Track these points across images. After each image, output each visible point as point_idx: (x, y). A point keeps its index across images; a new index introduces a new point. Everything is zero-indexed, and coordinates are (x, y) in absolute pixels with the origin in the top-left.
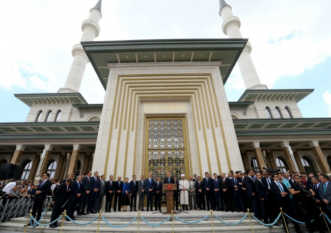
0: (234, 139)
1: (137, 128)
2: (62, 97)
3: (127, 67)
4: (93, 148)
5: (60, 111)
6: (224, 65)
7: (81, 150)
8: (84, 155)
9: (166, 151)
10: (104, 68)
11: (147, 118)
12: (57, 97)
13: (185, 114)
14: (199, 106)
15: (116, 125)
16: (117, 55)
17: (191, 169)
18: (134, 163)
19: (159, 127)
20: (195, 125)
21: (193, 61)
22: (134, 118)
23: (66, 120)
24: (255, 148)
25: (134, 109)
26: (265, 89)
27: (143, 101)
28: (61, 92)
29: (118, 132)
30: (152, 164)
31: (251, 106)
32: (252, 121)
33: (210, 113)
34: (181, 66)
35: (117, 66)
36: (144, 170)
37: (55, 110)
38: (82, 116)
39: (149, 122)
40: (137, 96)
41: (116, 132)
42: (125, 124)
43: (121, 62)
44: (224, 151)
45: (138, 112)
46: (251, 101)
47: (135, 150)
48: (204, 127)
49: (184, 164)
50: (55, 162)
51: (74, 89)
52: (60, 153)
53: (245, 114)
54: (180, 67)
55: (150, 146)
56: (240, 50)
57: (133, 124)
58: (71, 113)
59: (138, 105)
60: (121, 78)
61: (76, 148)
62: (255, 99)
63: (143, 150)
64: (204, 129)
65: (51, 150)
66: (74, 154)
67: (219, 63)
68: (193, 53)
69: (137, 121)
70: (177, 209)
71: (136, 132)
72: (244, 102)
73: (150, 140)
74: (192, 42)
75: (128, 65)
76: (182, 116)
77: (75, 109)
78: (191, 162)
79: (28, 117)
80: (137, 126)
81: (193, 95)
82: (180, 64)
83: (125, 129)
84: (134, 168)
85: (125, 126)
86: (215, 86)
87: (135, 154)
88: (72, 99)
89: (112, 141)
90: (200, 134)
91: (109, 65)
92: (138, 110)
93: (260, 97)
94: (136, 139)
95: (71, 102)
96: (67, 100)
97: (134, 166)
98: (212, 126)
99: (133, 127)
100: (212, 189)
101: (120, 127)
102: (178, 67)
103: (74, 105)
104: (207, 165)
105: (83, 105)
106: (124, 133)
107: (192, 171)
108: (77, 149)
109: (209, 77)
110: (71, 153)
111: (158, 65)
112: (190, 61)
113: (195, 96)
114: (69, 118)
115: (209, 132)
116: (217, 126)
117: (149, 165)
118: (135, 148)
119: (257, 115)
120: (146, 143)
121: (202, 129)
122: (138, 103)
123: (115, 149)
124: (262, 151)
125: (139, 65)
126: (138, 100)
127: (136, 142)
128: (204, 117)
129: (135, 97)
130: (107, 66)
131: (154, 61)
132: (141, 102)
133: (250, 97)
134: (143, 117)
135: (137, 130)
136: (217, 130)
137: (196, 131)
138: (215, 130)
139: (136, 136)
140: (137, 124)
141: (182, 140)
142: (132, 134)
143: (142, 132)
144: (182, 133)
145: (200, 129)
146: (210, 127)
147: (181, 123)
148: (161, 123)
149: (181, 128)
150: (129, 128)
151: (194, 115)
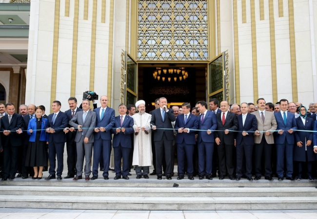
1: (112, 15)
4: (22, 58)
8: (8, 73)
15: (67, 9)
20: (235, 12)
29: (72, 23)
41: (67, 23)
48: (253, 17)
55: (140, 55)
64: (253, 21)
71: (111, 24)
80: (112, 12)
83: (86, 18)
87: (110, 70)
94: (111, 40)
98: (271, 14)
99: (104, 15)
101: (77, 14)
106: (85, 26)
115: (263, 27)
116: (281, 14)
118: (111, 58)
121: (249, 20)
123: (70, 60)
127: (110, 44)
135: (112, 20)
136: (281, 24)
137: (236, 24)
138: (276, 24)
139: (111, 32)
140: (112, 8)
141: (206, 43)
142: (103, 30)
143: (124, 24)
144: (206, 29)
145: (244, 21)
146: (267, 16)
147: (205, 6)
148: (163, 7)
149: (205, 18)
150: (95, 17)
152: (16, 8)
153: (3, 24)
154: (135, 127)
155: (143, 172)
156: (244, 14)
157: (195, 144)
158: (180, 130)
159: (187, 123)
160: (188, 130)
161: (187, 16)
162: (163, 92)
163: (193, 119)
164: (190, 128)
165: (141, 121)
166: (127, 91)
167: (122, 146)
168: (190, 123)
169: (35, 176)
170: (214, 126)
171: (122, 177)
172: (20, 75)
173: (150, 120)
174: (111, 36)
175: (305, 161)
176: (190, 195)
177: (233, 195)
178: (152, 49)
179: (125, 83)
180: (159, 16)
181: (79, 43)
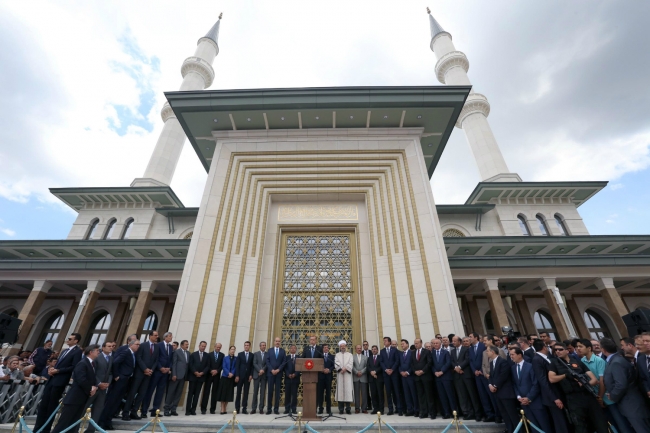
0: (444, 272)
1: (262, 250)
2: (137, 194)
3: (249, 137)
5: (131, 220)
6: (429, 135)
7: (156, 291)
8: (164, 302)
9: (317, 295)
10: (207, 139)
11: (283, 232)
12: (128, 194)
13: (355, 225)
14: (380, 211)
15: (223, 244)
16: (230, 115)
17: (364, 331)
18: (253, 319)
19: (305, 250)
20: (373, 246)
21: (371, 126)
22: (257, 232)
23: (142, 236)
24: (489, 292)
25: (259, 216)
26: (516, 180)
27: (277, 200)
28: (137, 185)
29: (224, 257)
30: (288, 322)
31: (490, 213)
32: (490, 241)
33: (400, 223)
34: (347, 136)
35: (230, 135)
36: (273, 331)
37: (122, 219)
38: (172, 230)
39: (286, 240)
40: (266, 190)
41: (220, 257)
42: (239, 243)
43: (238, 129)
44: (425, 296)
45: (265, 220)
46: (490, 203)
47: (256, 294)
48: (388, 250)
49: (350, 322)
50: (109, 316)
51: (161, 180)
52: (120, 298)
53: (478, 228)
54: (346, 138)
55: (286, 285)
56: (458, 108)
58: (152, 225)
59: (267, 208)
60: (236, 158)
61: (146, 288)
62: (497, 200)
63: (273, 294)
64: (389, 254)
65: (99, 292)
66: (142, 299)
67: (419, 131)
68: (369, 112)
69: (263, 237)
70: (329, 411)
71: (260, 258)
72: (476, 205)
73: (287, 274)
74: (368, 92)
75: (250, 134)
76: (350, 229)
77: (160, 217)
78: (364, 318)
79: (73, 230)
80: (262, 247)
81: (370, 189)
82: (345, 133)
83: (238, 252)
84: (252, 328)
85: (239, 247)
86: (411, 172)
87: (255, 301)
88: (155, 199)
89: (212, 274)
90: (382, 262)
91: (216, 134)
92: (265, 217)
93: (505, 196)
94: (259, 272)
95: (154, 204)
96: (146, 200)
97: (253, 323)
98: (404, 248)
99: (254, 249)
100: (397, 372)
101: (230, 249)
102: (342, 138)
103: (157, 210)
104: (393, 323)
105: (174, 208)
106: (236, 260)
107: (364, 335)
108: (148, 290)
109: (400, 156)
110: (137, 298)
111: (305, 133)
112: (365, 126)
113: (374, 190)
114: (149, 233)
115: (398, 259)
116: (413, 248)
117: (284, 323)
118: (257, 289)
119: (502, 230)
120: (279, 279)
121: (385, 252)
122: (267, 205)
123: (217, 290)
124: (503, 297)
125: (270, 134)
126: (267, 199)
127: (258, 277)
128: (390, 230)
129: (262, 192)
130: (211, 136)
131: (298, 128)
132: (274, 202)
133: (488, 195)
134: (275, 230)
135: (261, 254)
136: (414, 256)
137: (374, 257)
138: (409, 256)
139: (259, 265)
140: (262, 243)
142: (252, 263)
144: (348, 261)
145: (381, 253)
146: (401, 249)
147: (347, 242)
148: (310, 242)
149: (348, 252)
150: (246, 251)
151: (371, 226)
152: (186, 243)
156: (380, 248)
161: (330, 250)
174: (259, 269)
178: (297, 280)
181: (229, 275)
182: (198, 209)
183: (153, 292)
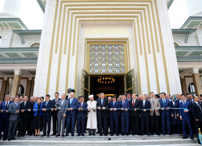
1: (77, 52)
4: (33, 73)
7: (22, 75)
8: (26, 80)
11: (88, 42)
13: (127, 39)
15: (56, 49)
20: (137, 50)
22: (74, 42)
23: (7, 46)
24: (194, 74)
25: (75, 33)
27: (83, 24)
31: (193, 34)
38: (23, 43)
39: (90, 47)
40: (78, 19)
41: (56, 56)
42: (65, 48)
45: (78, 36)
46: (193, 28)
47: (76, 75)
48: (145, 52)
53: (186, 42)
57: (74, 48)
58: (12, 40)
59: (79, 29)
61: (17, 73)
64: (146, 54)
66: (16, 79)
69: (78, 45)
71: (77, 56)
72: (186, 29)
76: (123, 42)
77: (16, 36)
80: (77, 51)
81: (136, 19)
83: (65, 53)
85: (65, 51)
87: (76, 79)
90: (141, 59)
92: (78, 34)
96: (7, 26)
97: (75, 90)
98: (154, 51)
99: (73, 52)
101: (61, 52)
105: (23, 30)
106: (64, 58)
110: (13, 78)
113: (138, 20)
114: (11, 44)
115: (150, 57)
116: (158, 51)
121: (143, 53)
122: (79, 27)
126: (79, 24)
127: (76, 66)
128: (146, 41)
129: (76, 20)
132: (82, 26)
133: (192, 24)
134: (83, 42)
135: (77, 54)
136: (159, 56)
137: (137, 56)
138: (156, 55)
139: (77, 60)
140: (78, 49)
141: (123, 65)
142: (73, 59)
143: (83, 56)
144: (123, 58)
145: (141, 54)
146: (152, 52)
147: (122, 48)
148: (102, 48)
149: (123, 53)
150: (69, 53)
151: (136, 39)
152: (33, 49)
153: (26, 57)
154: (88, 108)
155: (92, 132)
156: (141, 51)
157: (119, 116)
158: (111, 109)
159: (115, 106)
160: (115, 109)
161: (114, 52)
162: (103, 89)
163: (118, 103)
164: (116, 108)
165: (91, 105)
166: (85, 89)
167: (82, 118)
168: (116, 105)
169: (36, 134)
170: (129, 107)
171: (81, 134)
172: (32, 81)
173: (96, 104)
174: (77, 62)
175: (176, 124)
176: (117, 144)
177: (140, 144)
178: (97, 68)
179: (83, 85)
180: (100, 52)
181: (61, 65)
182: (41, 30)
183: (21, 75)
